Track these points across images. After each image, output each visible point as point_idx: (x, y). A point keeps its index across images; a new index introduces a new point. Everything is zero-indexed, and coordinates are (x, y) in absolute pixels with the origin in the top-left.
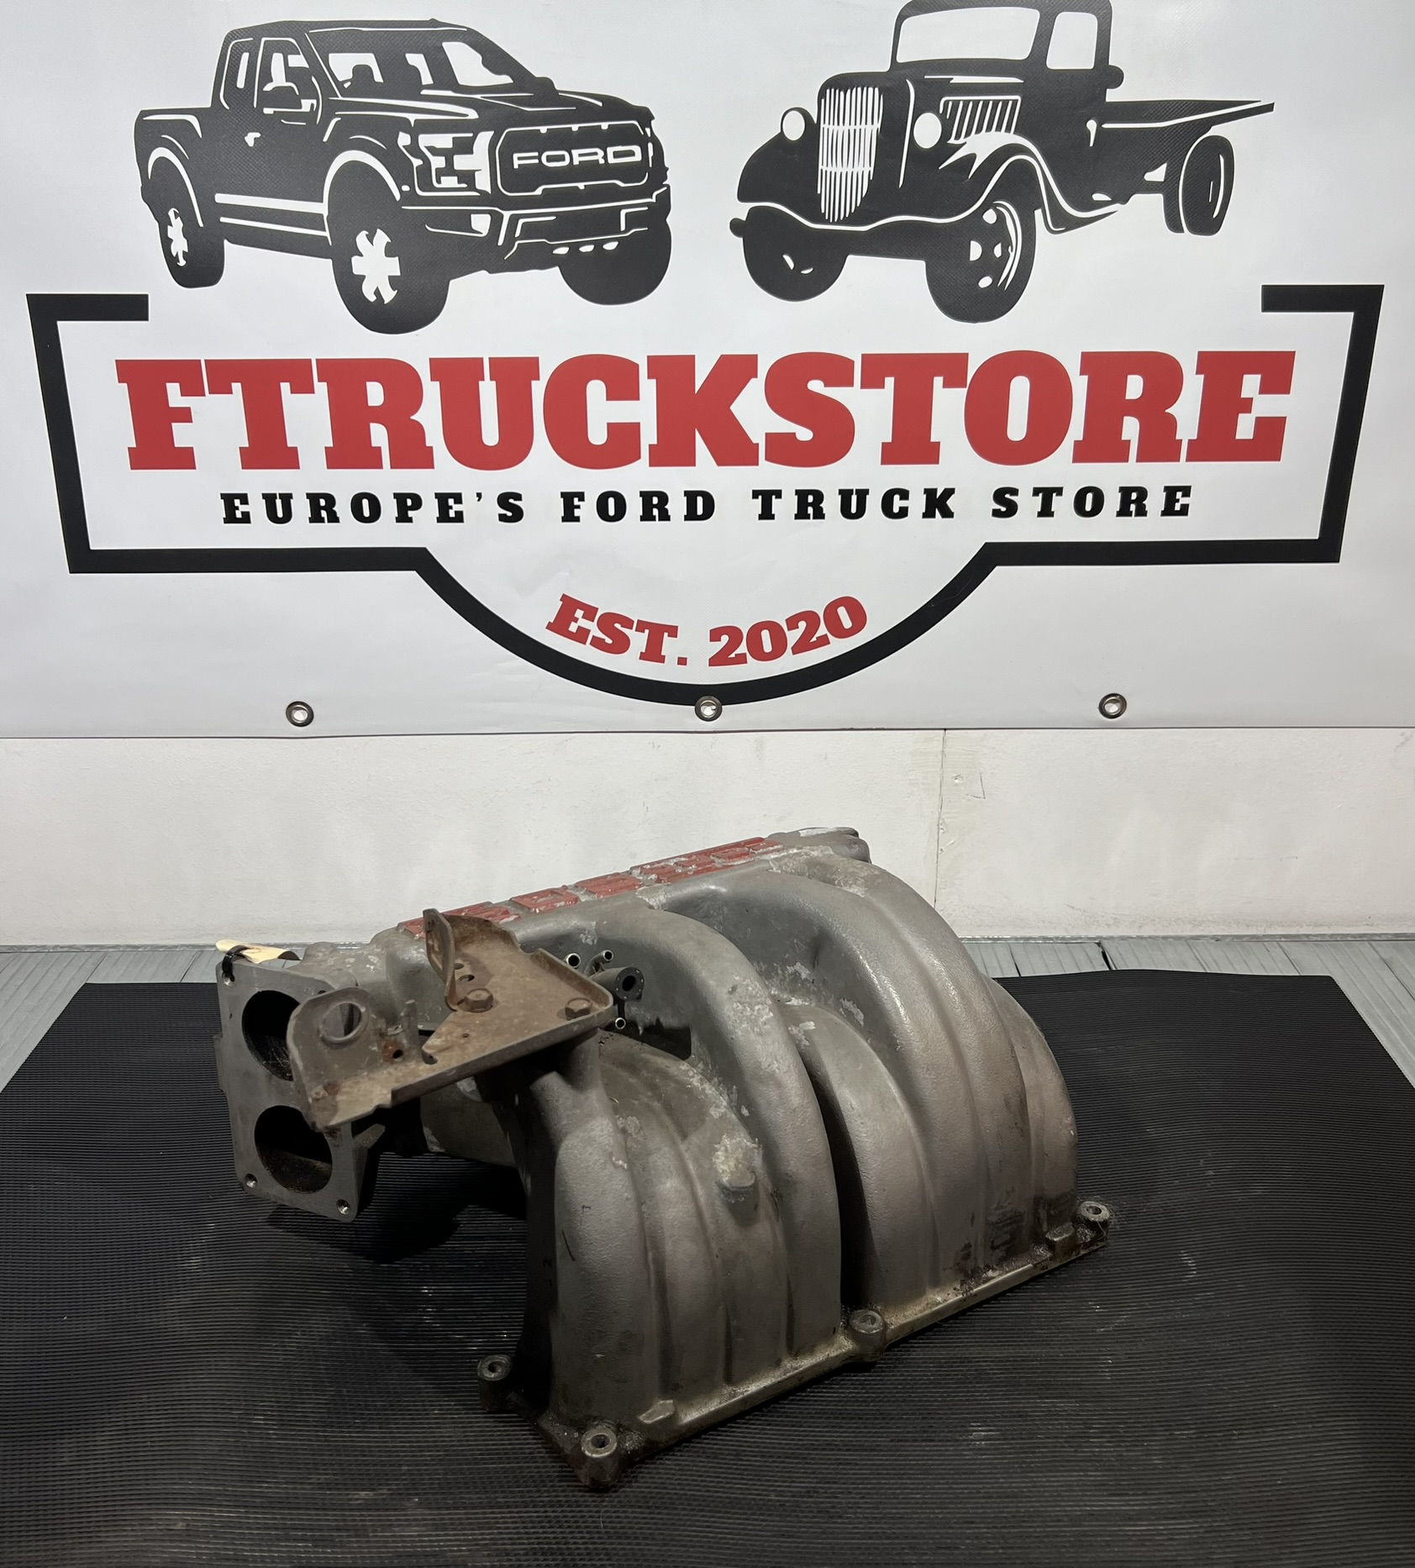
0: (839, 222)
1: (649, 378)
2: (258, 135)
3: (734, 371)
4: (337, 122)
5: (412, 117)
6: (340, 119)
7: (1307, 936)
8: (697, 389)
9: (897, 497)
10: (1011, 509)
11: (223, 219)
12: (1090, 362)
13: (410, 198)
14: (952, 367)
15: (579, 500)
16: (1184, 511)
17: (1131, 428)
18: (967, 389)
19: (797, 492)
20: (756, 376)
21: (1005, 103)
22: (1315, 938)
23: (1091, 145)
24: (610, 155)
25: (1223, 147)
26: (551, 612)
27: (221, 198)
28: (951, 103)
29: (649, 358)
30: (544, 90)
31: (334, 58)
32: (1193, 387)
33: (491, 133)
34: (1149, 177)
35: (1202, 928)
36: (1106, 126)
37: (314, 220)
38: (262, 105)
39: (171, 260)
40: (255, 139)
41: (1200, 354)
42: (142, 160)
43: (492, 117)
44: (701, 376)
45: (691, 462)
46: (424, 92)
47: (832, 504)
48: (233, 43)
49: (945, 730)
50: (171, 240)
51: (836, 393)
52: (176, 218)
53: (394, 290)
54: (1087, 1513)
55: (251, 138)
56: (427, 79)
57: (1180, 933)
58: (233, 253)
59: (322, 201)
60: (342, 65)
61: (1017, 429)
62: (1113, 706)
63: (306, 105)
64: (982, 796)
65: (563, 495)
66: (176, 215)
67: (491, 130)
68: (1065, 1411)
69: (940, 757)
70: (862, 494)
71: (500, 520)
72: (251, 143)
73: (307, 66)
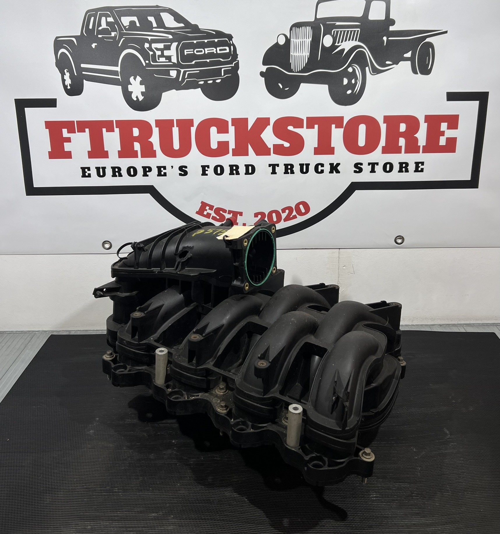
0: (298, 72)
1: (232, 126)
2: (96, 44)
3: (262, 123)
4: (123, 40)
5: (150, 38)
6: (124, 39)
7: (473, 324)
8: (249, 129)
9: (320, 166)
10: (361, 170)
11: (83, 73)
12: (387, 119)
13: (149, 65)
14: (338, 121)
15: (207, 168)
16: (422, 170)
17: (402, 142)
18: (343, 129)
19: (285, 165)
20: (269, 125)
21: (355, 31)
22: (476, 325)
23: (385, 45)
24: (218, 50)
25: (431, 45)
26: (198, 208)
27: (83, 66)
28: (336, 32)
29: (232, 119)
30: (195, 28)
31: (123, 18)
32: (423, 127)
33: (177, 43)
34: (405, 55)
35: (434, 321)
36: (390, 38)
37: (115, 73)
38: (98, 34)
39: (65, 87)
40: (95, 45)
41: (426, 116)
42: (56, 53)
43: (177, 37)
44: (250, 125)
45: (247, 154)
46: (154, 29)
47: (297, 169)
48: (88, 14)
49: (339, 249)
50: (65, 80)
51: (298, 130)
52: (67, 72)
53: (143, 96)
54: (413, 524)
55: (94, 45)
56: (155, 25)
57: (427, 323)
58: (87, 84)
59: (118, 66)
60: (126, 21)
61: (362, 142)
62: (399, 240)
63: (113, 34)
64: (353, 273)
65: (202, 166)
66: (67, 71)
67: (177, 42)
68: (404, 487)
69: (338, 259)
70: (308, 165)
71: (180, 175)
72: (94, 47)
73: (114, 21)
